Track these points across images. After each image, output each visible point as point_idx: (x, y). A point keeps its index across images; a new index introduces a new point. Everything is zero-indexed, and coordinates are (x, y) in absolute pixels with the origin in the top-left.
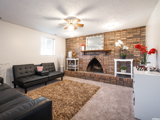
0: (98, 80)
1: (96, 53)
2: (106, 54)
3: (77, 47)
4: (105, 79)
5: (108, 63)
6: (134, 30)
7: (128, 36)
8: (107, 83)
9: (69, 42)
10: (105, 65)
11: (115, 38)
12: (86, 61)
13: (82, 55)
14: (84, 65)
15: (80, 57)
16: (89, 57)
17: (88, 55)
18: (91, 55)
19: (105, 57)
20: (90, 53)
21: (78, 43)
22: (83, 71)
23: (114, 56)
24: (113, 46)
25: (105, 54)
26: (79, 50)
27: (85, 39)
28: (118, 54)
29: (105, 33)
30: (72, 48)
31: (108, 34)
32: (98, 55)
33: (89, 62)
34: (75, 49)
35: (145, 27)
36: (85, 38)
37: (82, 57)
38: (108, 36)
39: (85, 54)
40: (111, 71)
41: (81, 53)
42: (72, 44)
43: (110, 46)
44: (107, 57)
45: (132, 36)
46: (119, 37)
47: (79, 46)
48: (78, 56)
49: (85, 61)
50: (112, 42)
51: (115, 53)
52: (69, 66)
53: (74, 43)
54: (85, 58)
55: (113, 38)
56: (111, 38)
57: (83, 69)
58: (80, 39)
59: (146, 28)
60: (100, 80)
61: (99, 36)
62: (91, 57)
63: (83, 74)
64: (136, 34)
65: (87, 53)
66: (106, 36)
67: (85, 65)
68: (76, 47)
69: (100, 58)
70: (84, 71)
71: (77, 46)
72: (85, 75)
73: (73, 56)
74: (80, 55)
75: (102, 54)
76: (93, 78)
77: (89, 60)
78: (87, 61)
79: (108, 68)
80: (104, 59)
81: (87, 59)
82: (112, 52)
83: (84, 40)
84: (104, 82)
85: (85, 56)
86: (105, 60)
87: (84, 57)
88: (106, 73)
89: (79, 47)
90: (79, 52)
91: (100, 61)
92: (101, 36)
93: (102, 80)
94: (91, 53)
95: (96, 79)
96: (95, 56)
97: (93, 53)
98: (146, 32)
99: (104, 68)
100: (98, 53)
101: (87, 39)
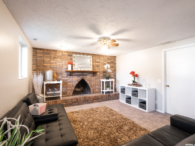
0: (92, 101)
1: (84, 74)
2: (94, 75)
3: (58, 65)
4: (98, 99)
5: (95, 84)
6: (111, 58)
7: (108, 62)
8: (100, 102)
9: (42, 55)
10: (92, 85)
11: (100, 61)
12: (72, 83)
13: (66, 75)
14: (69, 88)
15: (63, 78)
16: (76, 78)
17: (75, 76)
18: (79, 76)
19: (92, 78)
20: (77, 74)
21: (60, 60)
22: (67, 96)
23: (100, 77)
24: (99, 68)
25: (92, 75)
26: (62, 69)
27: (71, 56)
28: (102, 75)
29: (93, 54)
30: (49, 65)
31: (95, 56)
32: (86, 75)
33: (76, 84)
34: (54, 68)
35: (115, 57)
36: (70, 54)
37: (67, 79)
38: (95, 58)
39: (70, 75)
40: (97, 90)
41: (64, 74)
42: (49, 59)
43: (97, 68)
44: (94, 78)
45: (110, 62)
46: (103, 61)
47: (61, 63)
48: (60, 77)
49: (70, 83)
50: (98, 65)
51: (100, 74)
52: (47, 93)
53: (52, 58)
54: (71, 80)
55: (99, 61)
56: (98, 61)
57: (68, 93)
58: (63, 55)
59: (117, 58)
60: (94, 101)
61: (88, 56)
62: (79, 78)
63: (75, 100)
64: (112, 61)
65: (74, 74)
66: (93, 57)
67: (71, 88)
68: (55, 65)
69: (88, 79)
70: (69, 96)
71: (59, 63)
72: (78, 100)
73: (54, 78)
74: (63, 75)
75: (90, 75)
76: (88, 100)
77: (76, 82)
78: (74, 83)
79: (95, 88)
80: (92, 79)
81: (74, 80)
82: (98, 73)
83: (69, 57)
84: (98, 102)
85: (71, 77)
86: (92, 81)
87: (69, 78)
88: (94, 93)
89: (61, 65)
90: (61, 72)
91: (88, 82)
92: (89, 56)
93: (96, 101)
94: (79, 73)
95: (91, 101)
96: (83, 76)
97: (81, 73)
98: (116, 61)
99: (92, 89)
100: (86, 74)
101: (73, 56)
